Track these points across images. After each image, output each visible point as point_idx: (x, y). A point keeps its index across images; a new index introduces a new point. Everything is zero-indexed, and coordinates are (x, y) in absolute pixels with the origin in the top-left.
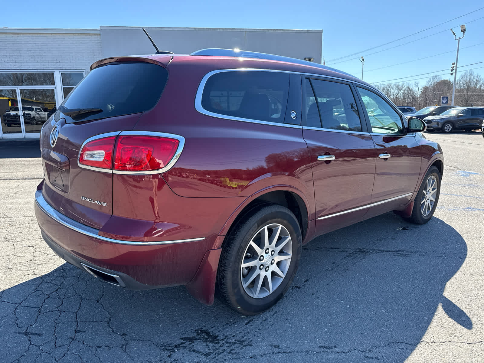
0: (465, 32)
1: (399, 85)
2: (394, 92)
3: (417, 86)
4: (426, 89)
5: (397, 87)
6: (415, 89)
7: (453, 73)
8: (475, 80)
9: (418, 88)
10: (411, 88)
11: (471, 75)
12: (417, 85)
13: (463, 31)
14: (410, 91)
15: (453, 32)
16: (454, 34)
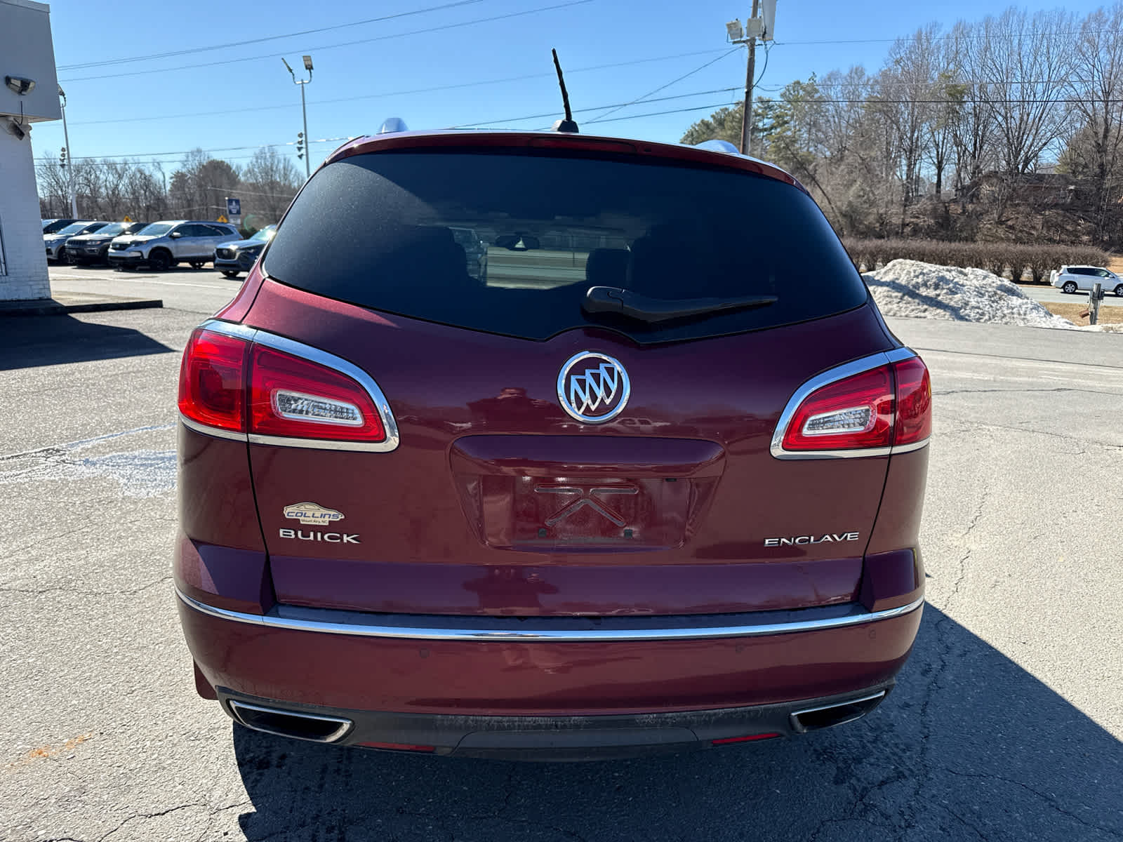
0: (312, 71)
1: (115, 164)
2: (106, 181)
3: (160, 169)
4: (180, 179)
5: (111, 166)
6: (158, 176)
7: (302, 155)
8: (281, 166)
9: (163, 174)
10: (147, 173)
11: (272, 156)
12: (158, 165)
13: (310, 68)
14: (147, 182)
15: (288, 67)
16: (291, 70)
